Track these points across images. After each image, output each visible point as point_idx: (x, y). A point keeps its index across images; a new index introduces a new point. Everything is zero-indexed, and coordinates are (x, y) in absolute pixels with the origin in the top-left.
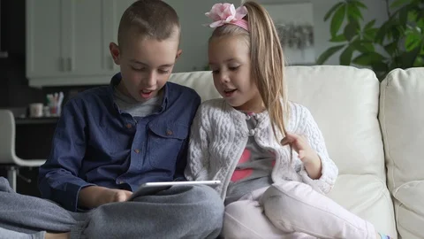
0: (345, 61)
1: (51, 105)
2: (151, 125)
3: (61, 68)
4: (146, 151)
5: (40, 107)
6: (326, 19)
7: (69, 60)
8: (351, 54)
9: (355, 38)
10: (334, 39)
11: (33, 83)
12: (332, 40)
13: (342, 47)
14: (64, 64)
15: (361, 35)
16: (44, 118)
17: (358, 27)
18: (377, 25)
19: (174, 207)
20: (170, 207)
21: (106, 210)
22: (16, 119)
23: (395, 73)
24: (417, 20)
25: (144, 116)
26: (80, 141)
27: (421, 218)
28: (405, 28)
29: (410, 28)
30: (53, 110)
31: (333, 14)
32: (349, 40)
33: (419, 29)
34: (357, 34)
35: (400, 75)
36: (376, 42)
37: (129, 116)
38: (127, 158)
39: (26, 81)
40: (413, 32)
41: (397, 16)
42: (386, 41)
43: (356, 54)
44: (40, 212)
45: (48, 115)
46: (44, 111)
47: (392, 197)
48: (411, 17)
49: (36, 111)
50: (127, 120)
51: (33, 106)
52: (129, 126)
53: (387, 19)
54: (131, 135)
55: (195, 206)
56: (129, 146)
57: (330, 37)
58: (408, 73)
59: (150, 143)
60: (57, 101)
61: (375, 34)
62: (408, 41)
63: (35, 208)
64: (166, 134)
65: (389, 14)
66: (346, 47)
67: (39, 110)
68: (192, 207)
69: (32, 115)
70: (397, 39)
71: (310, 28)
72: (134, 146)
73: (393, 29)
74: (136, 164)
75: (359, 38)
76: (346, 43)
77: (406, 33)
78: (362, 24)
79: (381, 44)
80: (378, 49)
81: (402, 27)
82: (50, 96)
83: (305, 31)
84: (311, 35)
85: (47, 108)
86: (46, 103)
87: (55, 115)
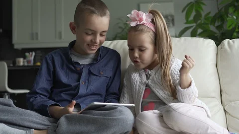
0: (193, 35)
1: (28, 59)
2: (91, 69)
3: (33, 39)
4: (88, 82)
5: (21, 60)
6: (183, 11)
7: (37, 34)
8: (197, 31)
9: (199, 22)
10: (187, 22)
11: (16, 47)
12: (186, 23)
13: (192, 27)
14: (34, 36)
15: (202, 20)
16: (24, 66)
17: (201, 16)
18: (212, 15)
19: (106, 119)
20: (104, 119)
21: (67, 118)
22: (8, 67)
23: (226, 42)
24: (234, 12)
25: (87, 64)
26: (49, 79)
27: (238, 120)
28: (227, 16)
29: (230, 16)
30: (29, 62)
31: (187, 8)
32: (196, 23)
33: (235, 17)
34: (200, 19)
35: (229, 43)
36: (211, 24)
37: (78, 64)
38: (77, 87)
39: (12, 45)
40: (232, 19)
41: (223, 10)
42: (217, 24)
43: (200, 31)
44: (31, 119)
45: (26, 64)
46: (24, 62)
47: (225, 110)
48: (231, 10)
49: (19, 62)
50: (77, 66)
51: (18, 59)
52: (78, 69)
53: (217, 11)
54: (80, 74)
55: (118, 119)
56: (79, 80)
57: (185, 21)
58: (233, 42)
59: (90, 79)
60: (31, 56)
61: (210, 20)
62: (229, 23)
63: (28, 116)
64: (100, 74)
65: (218, 8)
66: (194, 27)
67: (21, 62)
68: (116, 119)
69: (17, 64)
70: (223, 23)
71: (172, 16)
72: (82, 80)
73: (221, 17)
74: (82, 90)
75: (201, 21)
76: (194, 25)
77: (228, 19)
78: (203, 14)
79: (214, 25)
80: (212, 28)
81: (225, 16)
82: (27, 54)
83: (169, 18)
84: (173, 20)
85: (25, 60)
86: (25, 57)
87: (30, 65)
